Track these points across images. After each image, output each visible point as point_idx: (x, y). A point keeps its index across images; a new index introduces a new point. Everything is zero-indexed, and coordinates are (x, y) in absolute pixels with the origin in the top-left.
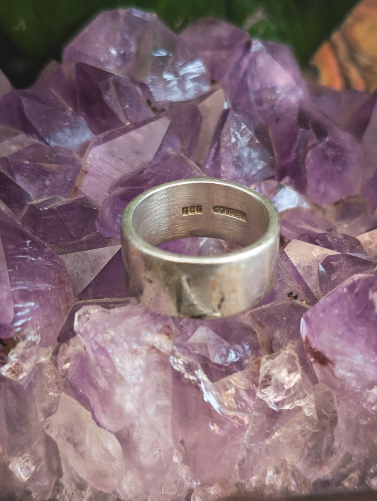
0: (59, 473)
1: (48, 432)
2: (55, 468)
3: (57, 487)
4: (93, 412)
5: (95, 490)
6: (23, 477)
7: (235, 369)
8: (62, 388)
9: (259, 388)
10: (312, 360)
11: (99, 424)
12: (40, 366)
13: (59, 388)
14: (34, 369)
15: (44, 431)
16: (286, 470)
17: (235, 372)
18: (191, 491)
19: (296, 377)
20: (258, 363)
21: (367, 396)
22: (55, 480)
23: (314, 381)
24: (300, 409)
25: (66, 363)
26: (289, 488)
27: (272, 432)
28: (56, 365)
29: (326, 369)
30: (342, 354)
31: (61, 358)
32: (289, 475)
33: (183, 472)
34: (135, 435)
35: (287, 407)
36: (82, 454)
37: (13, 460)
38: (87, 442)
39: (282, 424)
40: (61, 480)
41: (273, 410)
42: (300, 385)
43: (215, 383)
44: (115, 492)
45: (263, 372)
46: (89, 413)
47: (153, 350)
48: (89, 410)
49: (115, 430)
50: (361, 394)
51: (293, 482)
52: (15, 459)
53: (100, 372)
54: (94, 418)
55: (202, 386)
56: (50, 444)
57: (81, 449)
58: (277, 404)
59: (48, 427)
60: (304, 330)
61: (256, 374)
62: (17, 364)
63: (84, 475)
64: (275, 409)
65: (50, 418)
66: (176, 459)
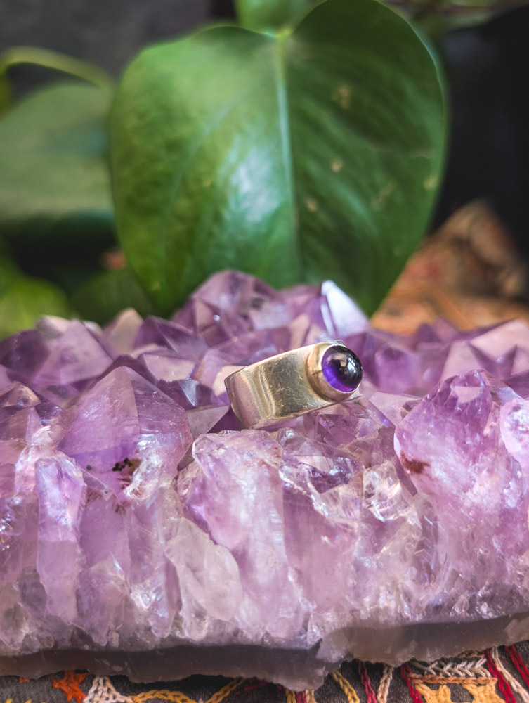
0: (179, 605)
1: (168, 556)
2: (175, 599)
3: (176, 621)
4: (210, 533)
5: (213, 619)
6: (144, 606)
7: (340, 481)
8: (182, 512)
9: (364, 498)
10: (408, 472)
11: (215, 543)
12: (162, 490)
13: (179, 513)
14: (156, 492)
15: (164, 556)
16: (398, 590)
17: (340, 484)
18: (308, 615)
19: (397, 488)
20: (361, 476)
21: (464, 499)
22: (174, 614)
23: (413, 491)
24: (403, 519)
25: (185, 489)
26: (403, 614)
27: (380, 546)
28: (176, 489)
29: (423, 477)
30: (436, 453)
31: (180, 483)
32: (402, 596)
33: (299, 593)
34: (251, 551)
35: (392, 518)
36: (199, 581)
37: (134, 589)
38: (205, 565)
39: (388, 538)
40: (181, 613)
41: (380, 521)
42: (401, 495)
43: (323, 494)
44: (233, 620)
45: (365, 483)
46: (207, 535)
47: (264, 466)
48: (206, 532)
49: (231, 547)
50: (458, 497)
51: (406, 606)
52: (136, 586)
53: (216, 489)
54: (211, 538)
55: (312, 497)
56: (170, 570)
57: (199, 574)
58: (382, 514)
59: (168, 551)
60: (397, 447)
61: (360, 486)
62: (141, 484)
63: (202, 602)
64: (381, 518)
65: (170, 541)
66: (291, 578)
